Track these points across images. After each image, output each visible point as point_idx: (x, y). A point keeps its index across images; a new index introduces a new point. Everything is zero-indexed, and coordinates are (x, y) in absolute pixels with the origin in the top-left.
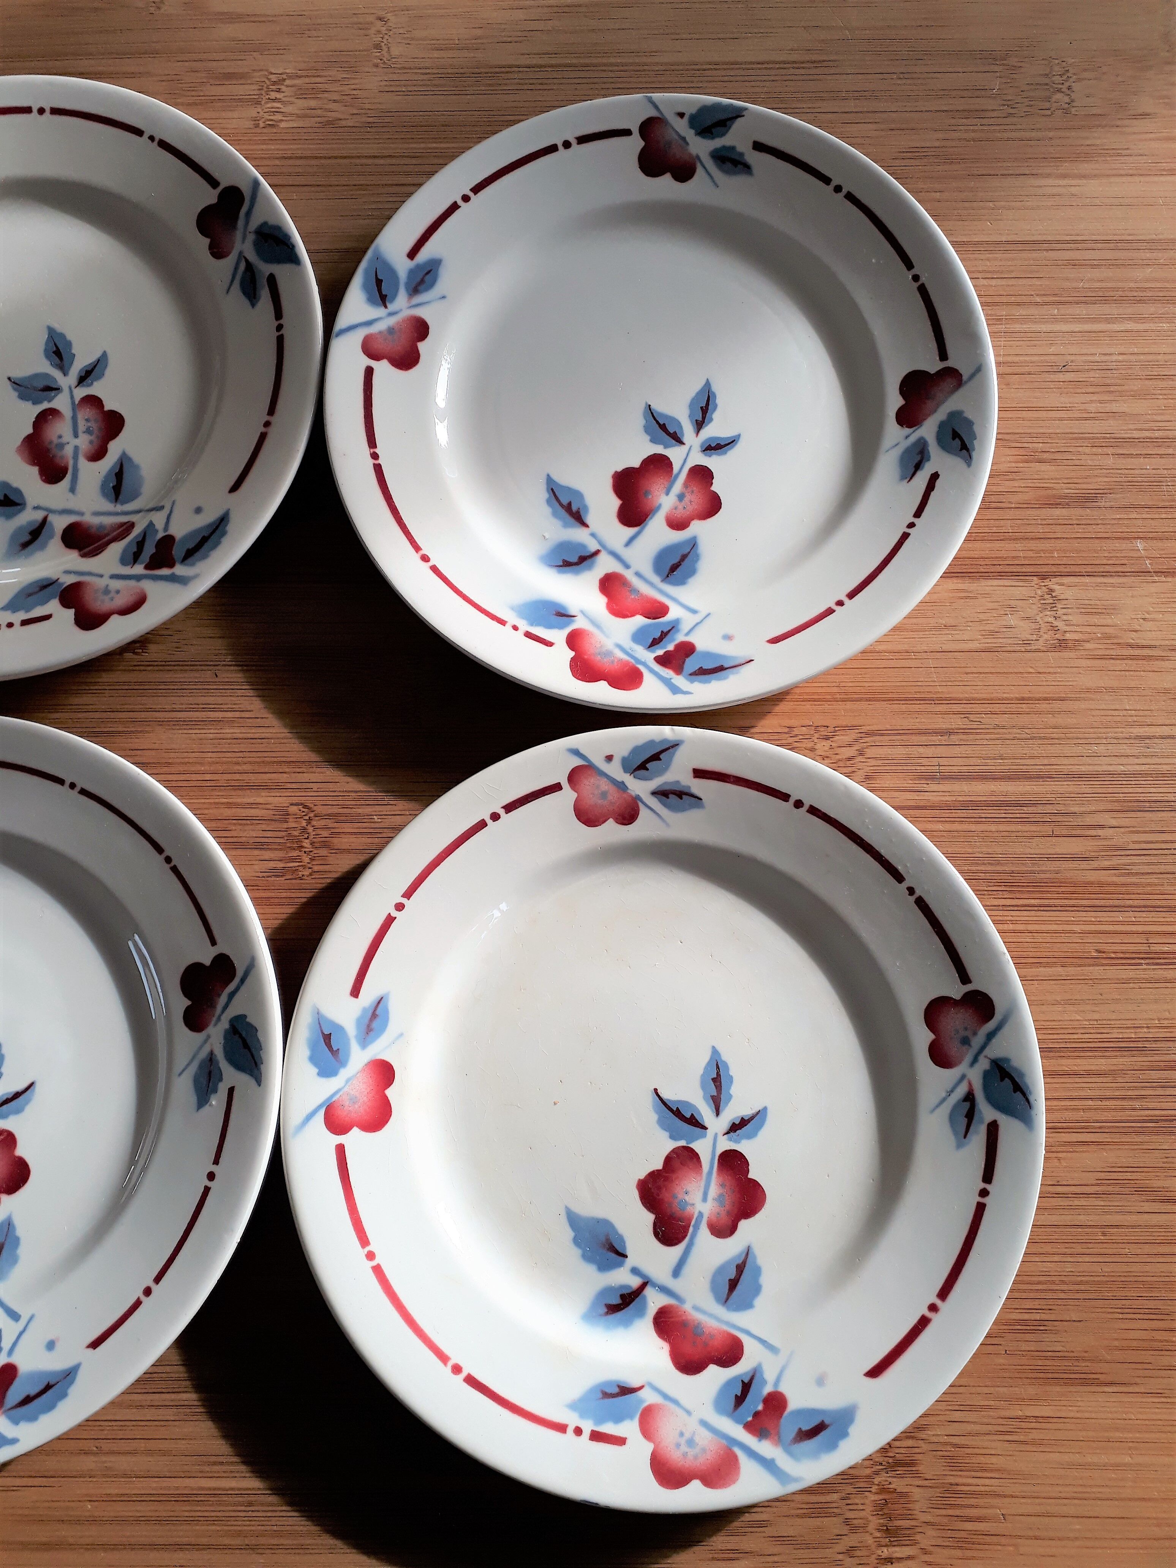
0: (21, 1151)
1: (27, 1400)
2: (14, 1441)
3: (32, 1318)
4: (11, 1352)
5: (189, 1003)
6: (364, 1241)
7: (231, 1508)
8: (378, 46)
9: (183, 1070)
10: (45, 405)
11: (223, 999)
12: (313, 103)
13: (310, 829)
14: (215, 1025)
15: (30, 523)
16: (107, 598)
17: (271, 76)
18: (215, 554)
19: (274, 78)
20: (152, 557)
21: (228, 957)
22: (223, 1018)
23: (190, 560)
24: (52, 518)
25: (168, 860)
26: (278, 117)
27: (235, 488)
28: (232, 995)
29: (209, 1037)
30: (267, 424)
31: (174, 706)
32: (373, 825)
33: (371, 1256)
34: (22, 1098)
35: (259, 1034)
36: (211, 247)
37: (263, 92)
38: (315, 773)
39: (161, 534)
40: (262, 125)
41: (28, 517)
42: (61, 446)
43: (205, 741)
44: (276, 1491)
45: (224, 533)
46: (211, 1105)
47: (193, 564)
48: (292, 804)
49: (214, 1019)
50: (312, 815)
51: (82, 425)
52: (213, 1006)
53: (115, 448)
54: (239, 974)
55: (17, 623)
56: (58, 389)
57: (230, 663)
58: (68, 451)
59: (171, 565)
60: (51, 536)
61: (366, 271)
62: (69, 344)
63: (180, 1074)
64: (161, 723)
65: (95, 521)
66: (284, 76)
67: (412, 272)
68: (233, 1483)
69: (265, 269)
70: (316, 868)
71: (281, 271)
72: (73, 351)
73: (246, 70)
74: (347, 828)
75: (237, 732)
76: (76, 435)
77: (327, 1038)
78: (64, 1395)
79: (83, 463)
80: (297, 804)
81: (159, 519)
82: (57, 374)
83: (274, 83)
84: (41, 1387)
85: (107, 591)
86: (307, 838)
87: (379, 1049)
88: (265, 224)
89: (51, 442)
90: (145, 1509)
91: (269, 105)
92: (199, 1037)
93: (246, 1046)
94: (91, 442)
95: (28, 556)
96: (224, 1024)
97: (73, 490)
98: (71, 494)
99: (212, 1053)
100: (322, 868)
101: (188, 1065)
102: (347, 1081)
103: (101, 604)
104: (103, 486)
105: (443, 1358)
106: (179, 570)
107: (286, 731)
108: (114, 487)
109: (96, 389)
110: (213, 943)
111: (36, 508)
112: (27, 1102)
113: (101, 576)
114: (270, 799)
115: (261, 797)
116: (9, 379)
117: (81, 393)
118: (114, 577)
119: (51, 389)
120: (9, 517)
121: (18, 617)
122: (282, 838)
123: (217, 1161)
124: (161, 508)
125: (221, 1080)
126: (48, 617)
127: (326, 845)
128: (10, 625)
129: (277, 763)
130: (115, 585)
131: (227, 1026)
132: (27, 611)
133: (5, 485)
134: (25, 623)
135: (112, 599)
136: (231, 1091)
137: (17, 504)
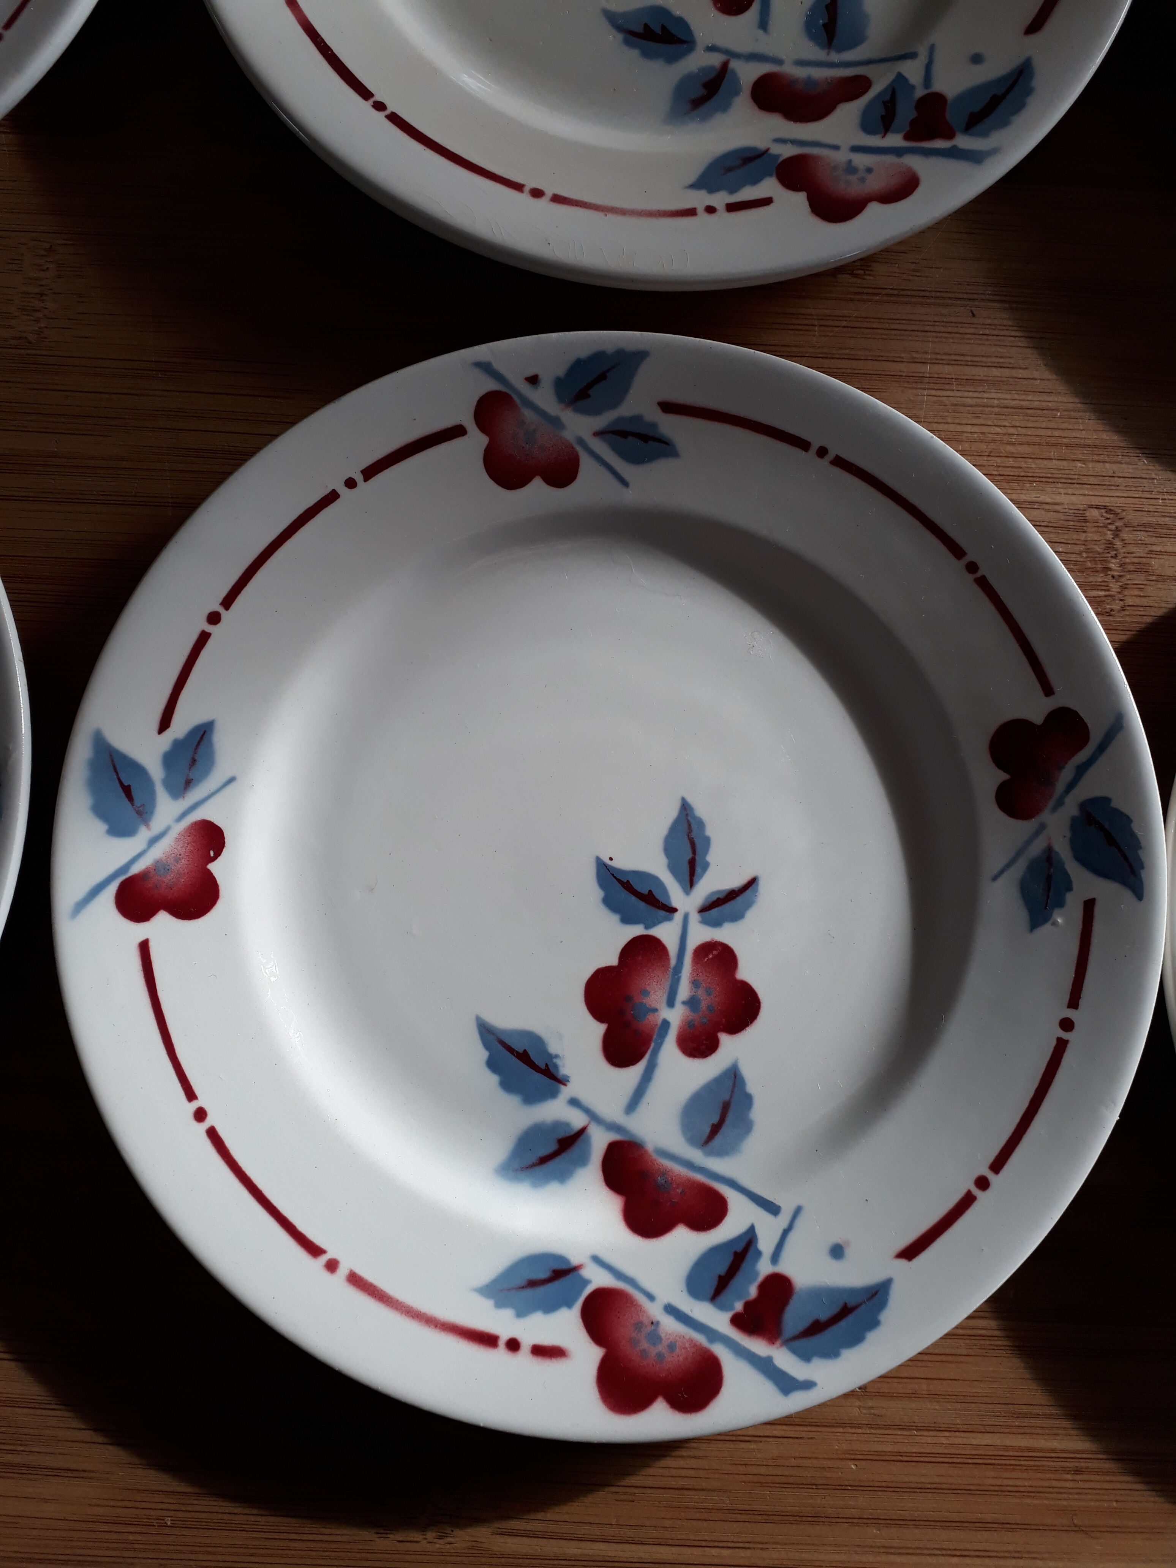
0: (745, 972)
1: (816, 1328)
2: (808, 1385)
3: (798, 1211)
4: (775, 1257)
5: (1003, 776)
7: (1052, 1476)
9: (1002, 872)
11: (1066, 774)
13: (1118, 543)
14: (1055, 809)
15: (703, 70)
16: (853, 178)
18: (1019, 120)
20: (913, 123)
21: (1075, 714)
22: (1068, 800)
23: (980, 127)
24: (734, 64)
25: (972, 567)
27: (1035, 26)
28: (1082, 769)
29: (1043, 827)
31: (915, 355)
34: (739, 899)
35: (1135, 827)
38: (1120, 463)
39: (920, 93)
41: (699, 61)
43: (962, 409)
45: (1029, 91)
46: (1055, 924)
47: (985, 134)
48: (1091, 507)
49: (1051, 803)
50: (1119, 524)
52: (1050, 784)
54: (1096, 736)
55: (720, 207)
57: (992, 297)
59: (949, 134)
60: (736, 91)
63: (995, 878)
65: (801, 73)
68: (1055, 1444)
70: (1130, 601)
80: (1097, 507)
81: (912, 71)
84: (834, 1309)
85: (850, 169)
86: (1115, 557)
90: (929, 1474)
92: (1024, 828)
93: (1111, 841)
95: (704, 118)
96: (1071, 808)
97: (763, 24)
98: (761, 32)
99: (1050, 850)
100: (1138, 601)
101: (1008, 866)
104: (809, 24)
106: (963, 141)
107: (1077, 400)
108: (825, 25)
110: (1048, 690)
111: (712, 49)
112: (749, 905)
113: (836, 148)
114: (1058, 499)
115: (1046, 494)
118: (855, 149)
120: (671, 59)
121: (720, 199)
122: (1080, 553)
123: (1074, 1002)
124: (912, 56)
125: (1069, 888)
126: (766, 202)
127: (1142, 568)
128: (710, 210)
129: (1067, 446)
130: (861, 160)
131: (1075, 812)
132: (732, 191)
133: (661, 12)
134: (732, 208)
135: (863, 180)
136: (1089, 906)
137: (681, 42)
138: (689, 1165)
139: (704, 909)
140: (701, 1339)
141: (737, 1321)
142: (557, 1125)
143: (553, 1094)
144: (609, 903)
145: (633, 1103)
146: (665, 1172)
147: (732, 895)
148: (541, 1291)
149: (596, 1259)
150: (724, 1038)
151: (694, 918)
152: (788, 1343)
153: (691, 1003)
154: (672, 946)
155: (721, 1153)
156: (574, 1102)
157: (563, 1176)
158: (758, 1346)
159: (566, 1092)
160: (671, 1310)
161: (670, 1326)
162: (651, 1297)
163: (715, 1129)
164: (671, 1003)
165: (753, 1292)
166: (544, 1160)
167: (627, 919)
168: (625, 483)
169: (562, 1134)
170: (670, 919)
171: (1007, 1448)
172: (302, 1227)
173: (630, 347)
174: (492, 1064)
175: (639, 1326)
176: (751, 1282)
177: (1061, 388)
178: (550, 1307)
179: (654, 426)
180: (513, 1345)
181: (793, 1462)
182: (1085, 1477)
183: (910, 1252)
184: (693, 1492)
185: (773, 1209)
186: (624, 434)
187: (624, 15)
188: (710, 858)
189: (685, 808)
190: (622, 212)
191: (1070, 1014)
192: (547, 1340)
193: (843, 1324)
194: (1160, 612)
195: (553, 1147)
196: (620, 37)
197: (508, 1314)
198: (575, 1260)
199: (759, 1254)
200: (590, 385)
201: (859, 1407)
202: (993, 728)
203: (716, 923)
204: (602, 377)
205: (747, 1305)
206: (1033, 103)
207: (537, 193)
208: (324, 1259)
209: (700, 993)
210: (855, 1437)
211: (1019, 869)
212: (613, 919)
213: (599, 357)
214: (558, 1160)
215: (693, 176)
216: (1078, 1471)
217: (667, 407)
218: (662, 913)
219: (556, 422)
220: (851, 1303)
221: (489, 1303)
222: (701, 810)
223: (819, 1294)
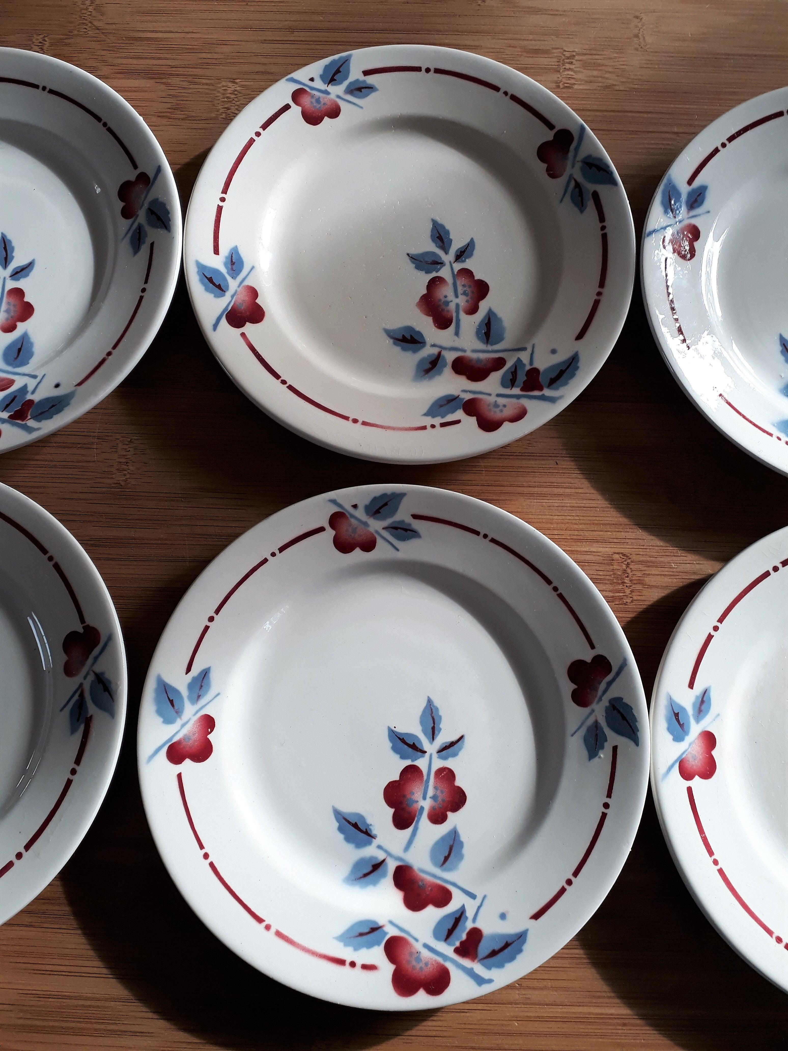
0: (459, 782)
1: (494, 953)
2: (490, 981)
3: (485, 897)
4: (474, 919)
5: (575, 687)
6: (711, 853)
8: (637, 36)
9: (575, 733)
10: (434, 274)
11: (603, 686)
12: (595, 73)
13: (629, 571)
14: (598, 702)
15: (429, 356)
16: (497, 410)
17: (565, 53)
18: (572, 382)
19: (567, 54)
20: (524, 382)
21: (605, 658)
22: (604, 698)
23: (554, 385)
24: (444, 353)
25: (555, 589)
26: (572, 81)
27: (580, 336)
28: (609, 684)
29: (593, 711)
30: (599, 294)
31: (530, 483)
32: (671, 570)
33: (716, 862)
34: (456, 746)
35: (634, 712)
36: (548, 170)
37: (560, 64)
38: (628, 532)
39: (528, 367)
40: (561, 86)
41: (427, 352)
42: (447, 303)
44: (644, 1017)
45: (577, 368)
46: (600, 757)
47: (557, 389)
48: (615, 553)
49: (596, 700)
50: (629, 561)
51: (460, 289)
52: (596, 690)
53: (484, 306)
54: (615, 669)
55: (437, 425)
56: (442, 264)
57: (566, 455)
58: (452, 306)
59: (541, 389)
60: (445, 365)
61: (663, 193)
62: (448, 232)
63: (572, 735)
64: (521, 494)
65: (474, 356)
66: (574, 54)
67: (690, 194)
69: (590, 187)
70: (635, 598)
71: (602, 190)
72: (451, 237)
73: (548, 48)
74: (654, 571)
75: (573, 502)
76: (457, 296)
77: (677, 715)
78: (520, 951)
79: (463, 316)
80: (618, 553)
81: (524, 357)
82: (440, 253)
83: (568, 58)
84: (502, 944)
85: (496, 405)
86: (628, 577)
87: (707, 724)
88: (589, 156)
89: (440, 300)
90: (554, 1027)
91: (566, 73)
92: (585, 711)
93: (624, 718)
94: (467, 301)
95: (430, 378)
96: (605, 702)
97: (457, 334)
98: (456, 337)
99: (596, 722)
100: (639, 598)
101: (578, 729)
102: (690, 745)
103: (496, 414)
104: (478, 333)
105: (770, 932)
106: (547, 392)
107: (607, 503)
108: (485, 333)
109: (469, 264)
110: (593, 647)
111: (434, 346)
112: (460, 749)
113: (490, 395)
114: (600, 550)
115: (595, 548)
116: (408, 254)
117: (457, 267)
118: (498, 395)
119: (437, 263)
120: (415, 351)
121: (437, 421)
122: (610, 576)
123: (609, 795)
124: (524, 349)
125: (606, 741)
126: (458, 422)
127: (640, 582)
128: (433, 426)
129: (603, 524)
130: (501, 401)
131: (607, 704)
132: (443, 417)
133: (410, 329)
134: (443, 425)
135: (501, 411)
136: (615, 749)
137: (419, 342)
138: (434, 876)
139: (439, 752)
140: (440, 960)
141: (457, 951)
142: (372, 858)
143: (370, 843)
144: (395, 749)
145: (407, 847)
146: (422, 880)
147: (452, 744)
148: (365, 938)
149: (391, 922)
150: (449, 814)
151: (435, 756)
152: (480, 960)
153: (434, 798)
154: (424, 770)
155: (449, 870)
156: (379, 847)
157: (375, 883)
158: (466, 963)
159: (375, 842)
160: (426, 946)
161: (426, 954)
162: (417, 940)
163: (446, 859)
164: (424, 798)
165: (464, 937)
166: (365, 875)
167: (403, 757)
168: (398, 550)
169: (374, 862)
170: (423, 757)
171: (589, 1014)
172: (253, 909)
173: (398, 491)
174: (341, 829)
175: (411, 954)
176: (463, 932)
177: (599, 497)
178: (369, 946)
179: (410, 525)
180: (353, 964)
181: (488, 1022)
182: (628, 1028)
183: (537, 916)
184: (440, 1038)
185: (473, 896)
186: (396, 528)
187: (394, 331)
188: (441, 726)
189: (430, 701)
190: (393, 429)
191: (608, 800)
192: (368, 962)
193: (506, 951)
194: (649, 603)
195: (370, 869)
196: (392, 341)
197: (350, 949)
198: (381, 923)
199: (467, 918)
200: (380, 508)
201: (518, 994)
202: (569, 664)
203: (445, 758)
204: (386, 504)
205: (462, 943)
206: (579, 373)
207: (355, 421)
208: (264, 924)
209: (438, 793)
210: (517, 1009)
211: (583, 731)
212: (397, 757)
213: (384, 496)
214: (372, 875)
215: (425, 409)
216: (624, 1025)
217: (415, 517)
218: (419, 754)
219: (366, 524)
220: (510, 941)
221: (341, 945)
222: (437, 702)
223: (494, 937)
